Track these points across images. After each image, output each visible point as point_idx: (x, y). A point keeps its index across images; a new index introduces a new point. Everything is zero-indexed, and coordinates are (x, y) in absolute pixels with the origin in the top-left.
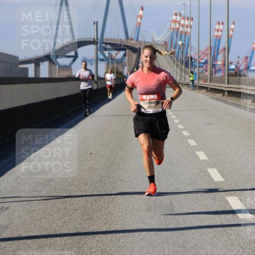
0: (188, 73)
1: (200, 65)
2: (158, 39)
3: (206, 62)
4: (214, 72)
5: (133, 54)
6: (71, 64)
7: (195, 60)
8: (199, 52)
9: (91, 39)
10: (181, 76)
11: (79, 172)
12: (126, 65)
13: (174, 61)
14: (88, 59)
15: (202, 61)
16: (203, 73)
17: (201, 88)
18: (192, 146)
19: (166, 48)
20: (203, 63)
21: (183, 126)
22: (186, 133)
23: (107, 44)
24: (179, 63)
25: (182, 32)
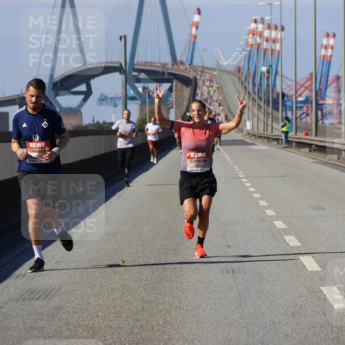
0: (278, 119)
1: (298, 105)
2: (225, 63)
3: (307, 101)
4: (320, 118)
5: (185, 87)
6: (81, 105)
7: (288, 97)
8: (296, 83)
9: (115, 63)
10: (266, 124)
11: (106, 295)
12: (172, 107)
13: (253, 99)
14: (109, 96)
15: (300, 99)
16: (301, 119)
17: (301, 145)
18: (292, 247)
19: (239, 78)
20: (301, 102)
21: (275, 211)
22: (280, 224)
23: (140, 71)
24: (262, 104)
25: (266, 49)
